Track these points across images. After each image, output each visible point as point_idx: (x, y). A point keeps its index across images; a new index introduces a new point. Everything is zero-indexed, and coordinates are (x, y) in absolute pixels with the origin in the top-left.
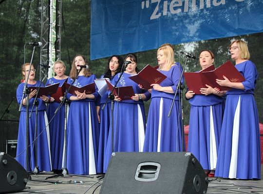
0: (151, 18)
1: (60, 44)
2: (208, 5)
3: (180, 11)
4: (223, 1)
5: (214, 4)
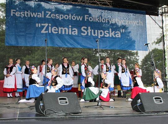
0: (42, 32)
2: (70, 34)
3: (57, 32)
4: (77, 34)
5: (73, 34)
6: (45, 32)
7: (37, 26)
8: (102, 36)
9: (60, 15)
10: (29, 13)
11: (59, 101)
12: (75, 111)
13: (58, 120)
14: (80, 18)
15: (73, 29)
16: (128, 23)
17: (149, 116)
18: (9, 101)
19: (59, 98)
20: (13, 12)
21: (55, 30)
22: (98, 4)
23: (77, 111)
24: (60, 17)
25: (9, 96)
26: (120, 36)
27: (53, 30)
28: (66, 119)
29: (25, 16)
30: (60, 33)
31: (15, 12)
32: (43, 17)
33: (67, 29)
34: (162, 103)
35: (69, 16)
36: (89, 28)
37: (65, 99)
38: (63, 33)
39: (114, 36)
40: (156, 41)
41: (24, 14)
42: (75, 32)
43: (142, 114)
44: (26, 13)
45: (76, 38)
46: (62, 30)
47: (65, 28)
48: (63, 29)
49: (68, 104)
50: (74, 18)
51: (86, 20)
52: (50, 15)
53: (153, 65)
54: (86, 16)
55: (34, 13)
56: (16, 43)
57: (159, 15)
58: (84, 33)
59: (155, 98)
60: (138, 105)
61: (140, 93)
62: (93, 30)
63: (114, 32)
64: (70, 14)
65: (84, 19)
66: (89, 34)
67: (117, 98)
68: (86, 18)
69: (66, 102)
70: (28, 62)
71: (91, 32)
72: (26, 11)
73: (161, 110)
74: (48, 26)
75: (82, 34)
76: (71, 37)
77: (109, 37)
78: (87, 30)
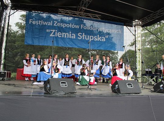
0: (50, 36)
2: (70, 37)
3: (61, 36)
4: (75, 38)
5: (72, 37)
6: (53, 36)
7: (47, 31)
8: (92, 40)
9: (64, 24)
10: (42, 22)
11: (61, 84)
12: (72, 92)
13: (60, 97)
14: (77, 27)
15: (72, 34)
16: (111, 31)
17: (123, 97)
18: (26, 83)
19: (61, 82)
20: (31, 21)
21: (60, 34)
22: (90, 17)
23: (73, 92)
24: (63, 26)
25: (26, 80)
26: (105, 40)
27: (59, 34)
28: (66, 97)
29: (39, 24)
30: (63, 37)
32: (52, 25)
33: (68, 34)
34: (133, 87)
35: (70, 24)
36: (84, 34)
37: (65, 83)
38: (65, 37)
39: (101, 40)
40: (130, 44)
41: (39, 22)
42: (73, 36)
43: (119, 95)
44: (40, 22)
45: (74, 41)
46: (64, 35)
47: (67, 34)
48: (66, 34)
49: (67, 86)
50: (73, 26)
51: (81, 28)
52: (57, 24)
53: (128, 61)
54: (82, 25)
55: (45, 22)
56: (32, 43)
57: (133, 27)
58: (80, 37)
59: (128, 84)
60: (116, 88)
61: (118, 80)
62: (86, 36)
63: (100, 37)
64: (71, 24)
65: (80, 27)
66: (83, 39)
67: (102, 83)
68: (82, 27)
69: (66, 85)
70: (39, 56)
71: (85, 37)
73: (131, 92)
74: (55, 31)
75: (78, 38)
76: (71, 40)
77: (97, 41)
78: (82, 35)
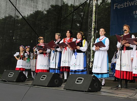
1: (96, 29)
7: (134, 14)
10: (128, 3)
20: (116, 5)
31: (117, 5)
41: (124, 5)
55: (132, 2)
72: (125, 2)
